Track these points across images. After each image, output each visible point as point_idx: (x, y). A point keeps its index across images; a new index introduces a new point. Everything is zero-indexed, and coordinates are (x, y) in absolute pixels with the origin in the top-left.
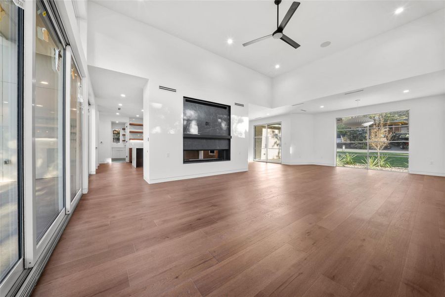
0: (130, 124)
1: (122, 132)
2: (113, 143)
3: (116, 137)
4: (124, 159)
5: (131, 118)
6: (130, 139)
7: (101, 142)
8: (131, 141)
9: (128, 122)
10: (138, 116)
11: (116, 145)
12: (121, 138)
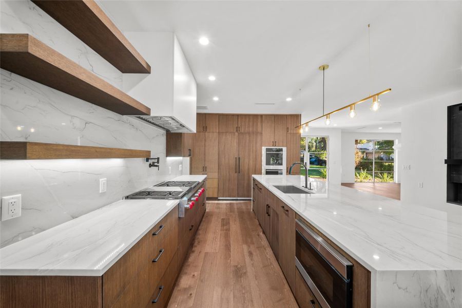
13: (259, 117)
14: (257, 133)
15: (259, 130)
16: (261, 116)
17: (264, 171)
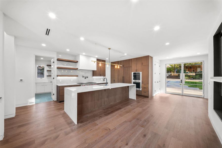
0: (58, 60)
1: (46, 68)
2: (37, 78)
3: (40, 72)
4: (49, 94)
5: (58, 53)
6: (57, 76)
7: (21, 80)
8: (59, 78)
9: (55, 57)
10: (68, 50)
11: (40, 80)
12: (46, 73)
13: (131, 60)
14: (130, 67)
15: (131, 65)
16: (131, 59)
17: (132, 82)
